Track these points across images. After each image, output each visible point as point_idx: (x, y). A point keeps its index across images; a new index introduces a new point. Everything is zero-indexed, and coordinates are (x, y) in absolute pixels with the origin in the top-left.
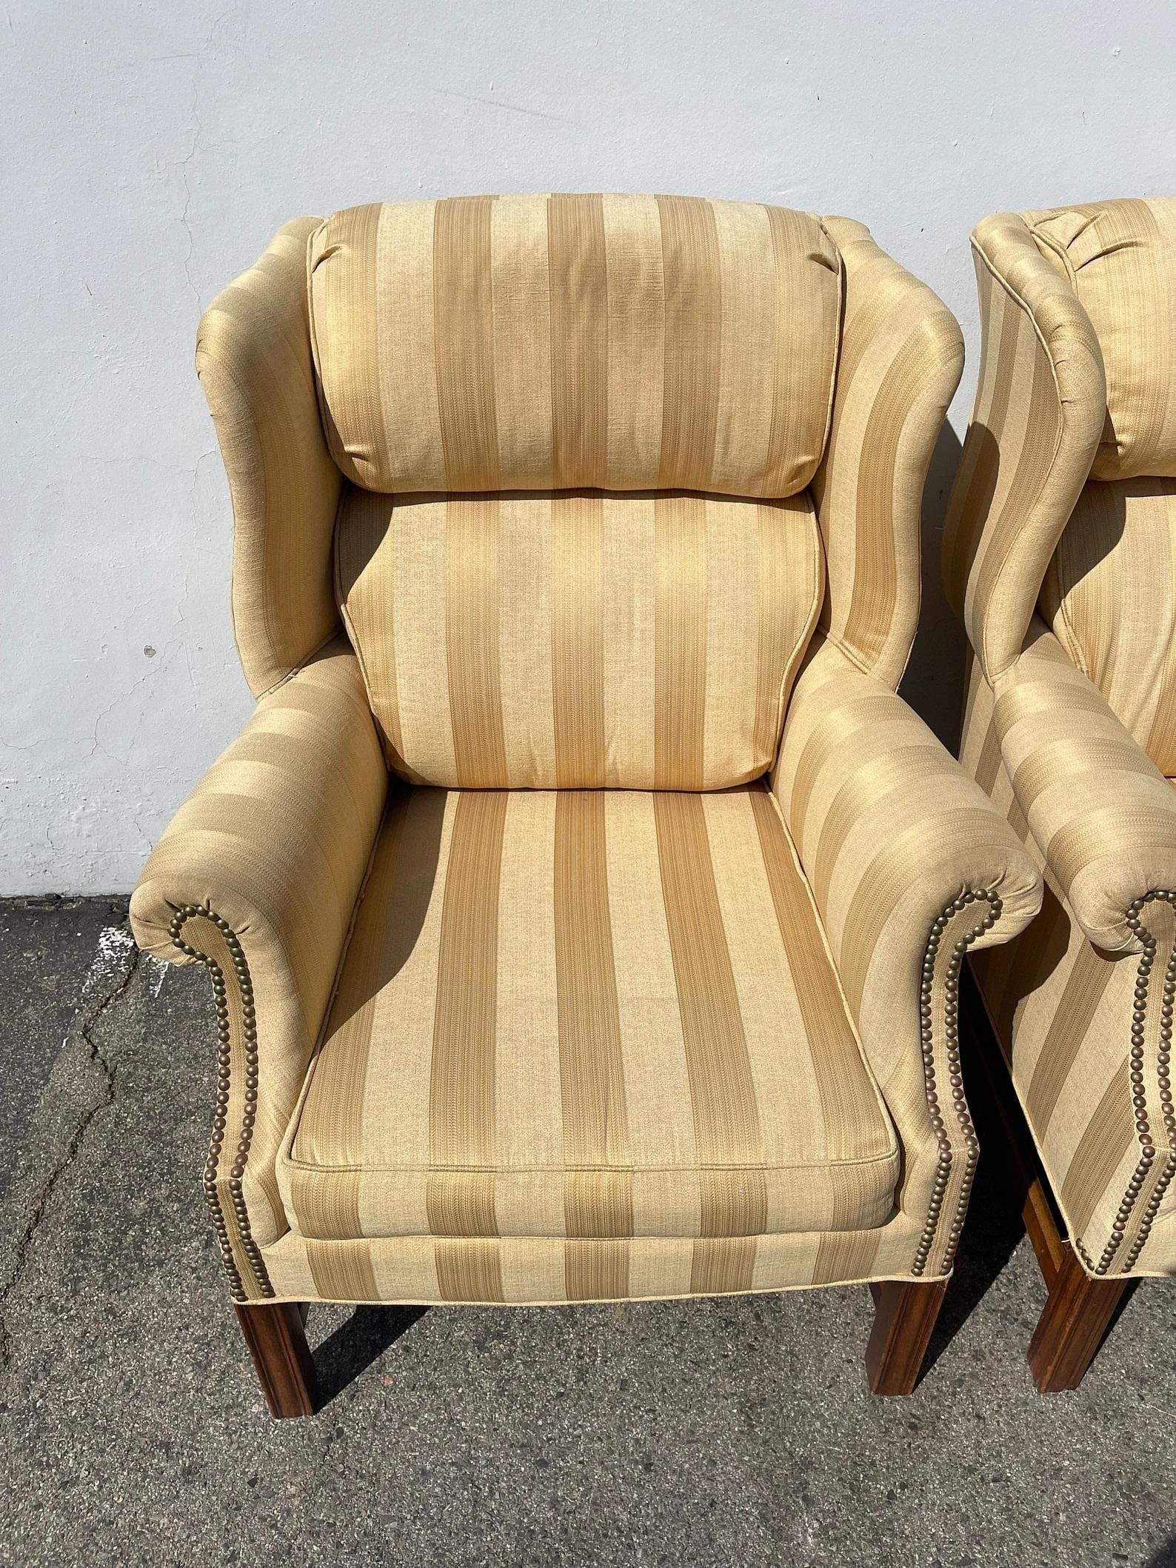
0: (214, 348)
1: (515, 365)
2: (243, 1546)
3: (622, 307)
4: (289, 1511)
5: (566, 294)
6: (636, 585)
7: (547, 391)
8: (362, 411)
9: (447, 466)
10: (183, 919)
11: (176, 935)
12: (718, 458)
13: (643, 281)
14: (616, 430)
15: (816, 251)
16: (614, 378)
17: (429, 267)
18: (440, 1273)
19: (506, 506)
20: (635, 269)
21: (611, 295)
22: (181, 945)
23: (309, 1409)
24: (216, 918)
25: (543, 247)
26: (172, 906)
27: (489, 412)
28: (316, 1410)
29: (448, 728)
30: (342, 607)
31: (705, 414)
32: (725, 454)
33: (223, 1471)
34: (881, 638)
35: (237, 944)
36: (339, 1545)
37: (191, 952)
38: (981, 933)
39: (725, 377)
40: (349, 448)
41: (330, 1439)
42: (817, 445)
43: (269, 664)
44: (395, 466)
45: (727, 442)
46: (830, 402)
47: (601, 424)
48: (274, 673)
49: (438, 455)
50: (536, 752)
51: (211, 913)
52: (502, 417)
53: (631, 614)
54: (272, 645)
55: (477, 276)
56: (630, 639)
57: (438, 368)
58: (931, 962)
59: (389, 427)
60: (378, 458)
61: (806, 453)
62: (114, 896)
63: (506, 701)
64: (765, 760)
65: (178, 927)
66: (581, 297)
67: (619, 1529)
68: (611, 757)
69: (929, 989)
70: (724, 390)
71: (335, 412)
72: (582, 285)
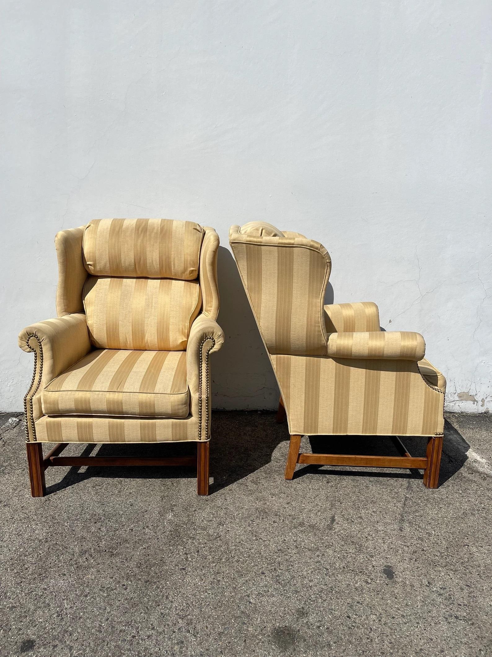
0: (59, 236)
1: (126, 245)
2: (16, 517)
3: (150, 235)
4: (30, 512)
5: (138, 233)
6: (154, 296)
7: (133, 251)
8: (91, 254)
9: (110, 269)
10: (30, 338)
11: (28, 343)
12: (172, 268)
13: (155, 231)
14: (149, 261)
15: (196, 228)
16: (148, 249)
17: (109, 227)
18: (78, 428)
19: (125, 280)
20: (154, 228)
21: (148, 233)
22: (28, 346)
23: (42, 495)
24: (37, 337)
25: (134, 225)
26: (27, 333)
27: (120, 255)
28: (44, 496)
29: (105, 328)
30: (83, 301)
31: (168, 258)
32: (174, 267)
33: (15, 505)
34: (211, 308)
35: (41, 345)
36: (42, 517)
37: (30, 348)
38: (212, 349)
39: (173, 250)
40: (87, 263)
41: (47, 501)
42: (196, 267)
43: (63, 310)
44: (98, 268)
45: (174, 265)
46: (199, 257)
47: (145, 260)
48: (64, 313)
49: (108, 265)
50: (127, 336)
51: (36, 336)
52: (122, 257)
53: (152, 303)
54: (64, 306)
55: (119, 229)
56: (152, 308)
57: (109, 246)
58: (201, 356)
59: (97, 258)
60: (94, 265)
61: (193, 268)
62: (16, 412)
63: (120, 322)
64: (185, 339)
65: (28, 340)
66: (141, 233)
67: (119, 514)
68: (146, 338)
69: (202, 364)
70: (173, 253)
71: (85, 256)
72: (142, 231)
